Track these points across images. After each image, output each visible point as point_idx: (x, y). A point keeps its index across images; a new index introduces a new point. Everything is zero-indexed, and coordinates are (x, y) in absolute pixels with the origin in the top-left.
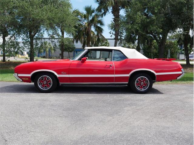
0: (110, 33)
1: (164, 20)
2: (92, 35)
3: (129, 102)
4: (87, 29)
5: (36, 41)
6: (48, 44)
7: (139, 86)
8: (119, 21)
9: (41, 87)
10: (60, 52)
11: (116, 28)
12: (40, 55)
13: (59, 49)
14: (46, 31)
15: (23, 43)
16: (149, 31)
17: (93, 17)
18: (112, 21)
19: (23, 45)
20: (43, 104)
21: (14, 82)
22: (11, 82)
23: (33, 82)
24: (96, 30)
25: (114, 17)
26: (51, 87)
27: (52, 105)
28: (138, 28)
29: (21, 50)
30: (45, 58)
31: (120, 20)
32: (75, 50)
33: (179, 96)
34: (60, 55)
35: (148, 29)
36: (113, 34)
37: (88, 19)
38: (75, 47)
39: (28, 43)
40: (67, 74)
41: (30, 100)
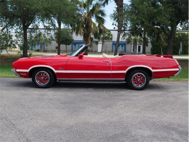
0: (113, 25)
1: (173, 10)
2: (92, 26)
3: (123, 98)
4: (87, 20)
5: (31, 34)
6: (42, 36)
7: (136, 83)
8: (122, 11)
9: (39, 83)
10: (57, 45)
11: (119, 19)
12: (33, 48)
13: (56, 41)
14: (42, 22)
15: (16, 36)
16: (156, 23)
17: (93, 7)
18: (115, 10)
19: (16, 38)
20: (41, 98)
21: (9, 77)
22: (7, 77)
23: (30, 78)
24: (97, 21)
25: (117, 6)
26: (48, 82)
27: (50, 99)
28: (143, 19)
29: (15, 43)
30: (39, 52)
31: (124, 10)
32: (73, 43)
33: (175, 93)
34: (56, 49)
35: (155, 20)
36: (116, 26)
37: (88, 9)
38: (73, 40)
39: (22, 36)
40: (64, 70)
41: (28, 95)
